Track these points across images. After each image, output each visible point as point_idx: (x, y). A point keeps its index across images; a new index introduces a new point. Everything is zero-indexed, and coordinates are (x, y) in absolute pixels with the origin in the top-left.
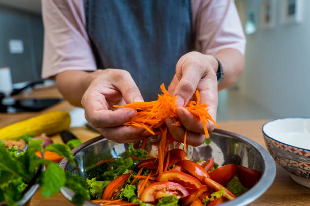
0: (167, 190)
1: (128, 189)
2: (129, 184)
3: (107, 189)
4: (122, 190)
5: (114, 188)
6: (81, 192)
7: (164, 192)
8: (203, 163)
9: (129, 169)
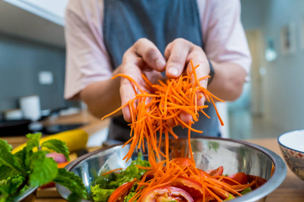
0: (169, 196)
1: (131, 196)
2: (133, 192)
3: (110, 197)
4: (125, 198)
5: (118, 196)
6: (77, 191)
7: (166, 197)
8: (211, 171)
9: (134, 177)
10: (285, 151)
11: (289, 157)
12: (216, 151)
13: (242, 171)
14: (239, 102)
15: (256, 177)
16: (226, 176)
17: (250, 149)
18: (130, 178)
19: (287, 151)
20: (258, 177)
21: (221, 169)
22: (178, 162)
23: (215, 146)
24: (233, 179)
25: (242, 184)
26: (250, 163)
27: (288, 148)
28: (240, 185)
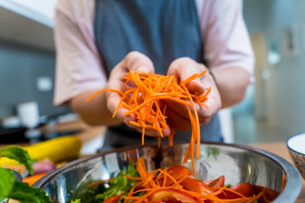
8: (210, 182)
9: (122, 190)
10: (295, 156)
11: (300, 163)
12: (216, 158)
13: (247, 181)
14: (242, 106)
15: (263, 188)
16: (229, 187)
17: (254, 155)
18: (117, 191)
19: (298, 156)
20: (266, 188)
21: (223, 178)
22: (172, 171)
23: (215, 152)
24: (237, 190)
25: (247, 197)
26: (256, 171)
27: (299, 153)
28: (245, 198)
